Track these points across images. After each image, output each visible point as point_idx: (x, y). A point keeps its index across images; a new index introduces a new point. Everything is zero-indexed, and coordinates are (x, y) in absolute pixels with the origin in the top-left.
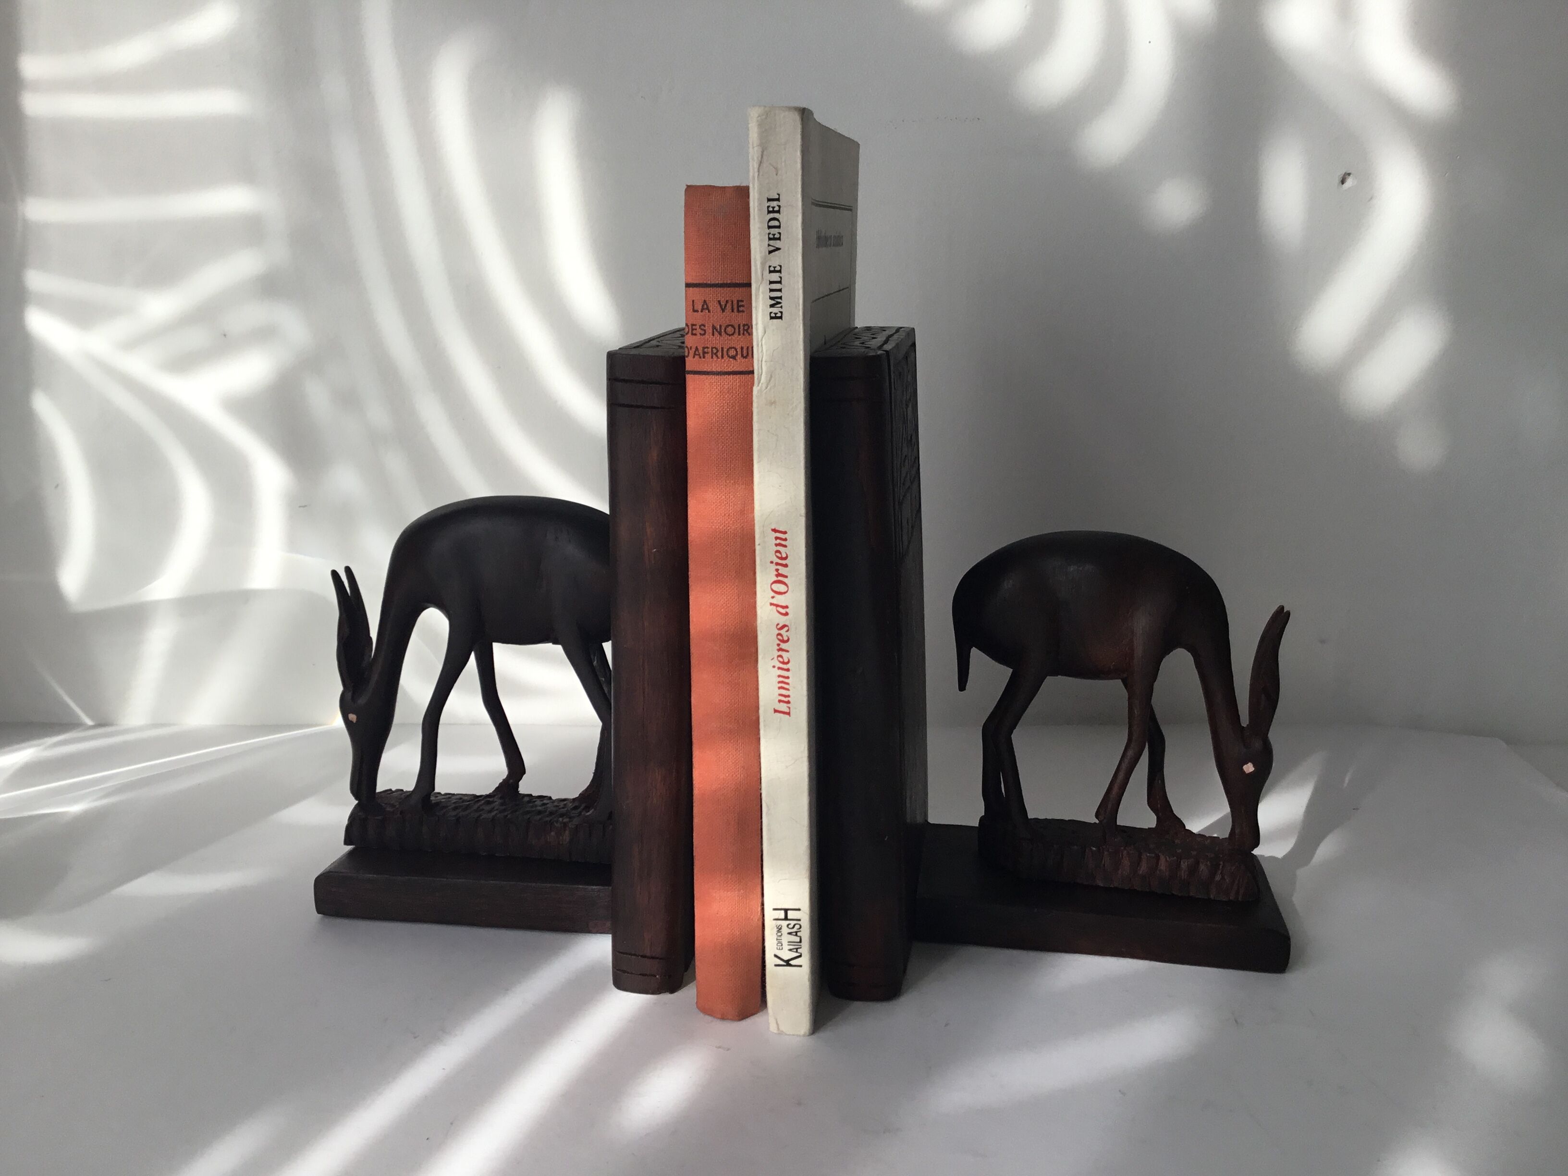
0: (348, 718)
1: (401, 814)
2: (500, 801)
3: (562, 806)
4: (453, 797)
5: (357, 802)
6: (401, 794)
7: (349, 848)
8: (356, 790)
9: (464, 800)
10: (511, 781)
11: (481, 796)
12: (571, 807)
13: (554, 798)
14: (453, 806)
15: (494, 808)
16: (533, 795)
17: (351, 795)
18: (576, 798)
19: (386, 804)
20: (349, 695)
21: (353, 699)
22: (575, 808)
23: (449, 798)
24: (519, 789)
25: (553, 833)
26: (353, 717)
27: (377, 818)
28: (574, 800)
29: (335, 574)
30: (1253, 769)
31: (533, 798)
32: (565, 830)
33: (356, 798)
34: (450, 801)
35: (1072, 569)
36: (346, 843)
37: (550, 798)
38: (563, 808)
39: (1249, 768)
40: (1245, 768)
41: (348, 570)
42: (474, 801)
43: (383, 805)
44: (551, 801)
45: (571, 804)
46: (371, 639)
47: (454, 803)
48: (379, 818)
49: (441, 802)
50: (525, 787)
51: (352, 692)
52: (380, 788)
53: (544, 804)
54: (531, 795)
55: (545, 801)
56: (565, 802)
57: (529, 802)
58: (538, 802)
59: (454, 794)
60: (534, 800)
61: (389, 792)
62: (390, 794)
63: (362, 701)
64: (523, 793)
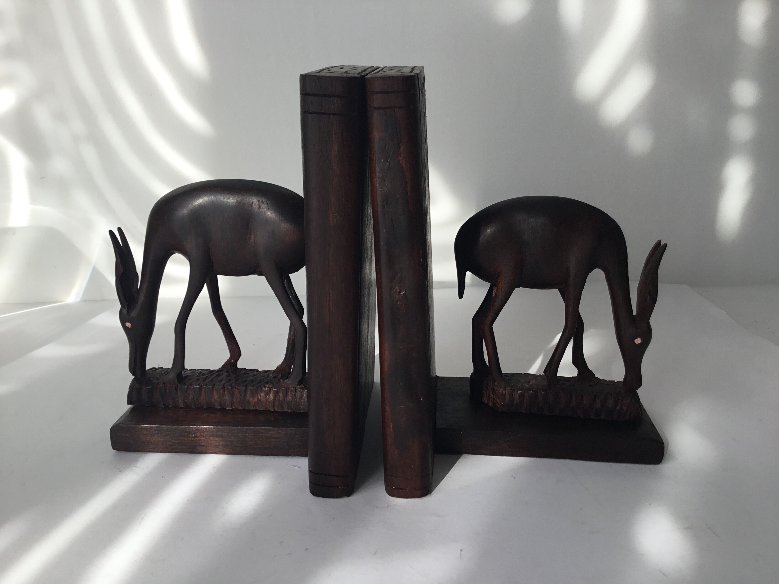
0: (126, 325)
1: (163, 384)
2: (226, 374)
3: (266, 376)
4: (195, 372)
5: (134, 377)
6: (162, 371)
7: (130, 406)
8: (133, 369)
9: (203, 374)
10: (233, 361)
11: (214, 370)
12: (273, 377)
13: (260, 370)
14: (197, 378)
15: (222, 379)
16: (247, 369)
17: (130, 373)
18: (275, 370)
19: (153, 378)
20: (125, 311)
21: (128, 313)
22: (275, 377)
23: (193, 372)
24: (238, 365)
25: (262, 394)
26: (128, 325)
27: (148, 387)
28: (274, 371)
29: (111, 233)
30: (641, 341)
31: (247, 370)
32: (270, 392)
33: (133, 375)
34: (194, 375)
35: (532, 220)
36: (129, 403)
37: (258, 370)
38: (268, 377)
39: (638, 341)
40: (636, 341)
41: (120, 230)
42: (209, 375)
43: (151, 378)
44: (259, 372)
45: (272, 375)
46: (137, 274)
47: (197, 376)
48: (150, 387)
49: (188, 375)
50: (241, 364)
51: (127, 309)
52: (147, 368)
53: (255, 375)
54: (245, 369)
55: (255, 373)
56: (268, 373)
57: (245, 374)
58: (251, 374)
59: (196, 369)
60: (248, 372)
61: (154, 369)
62: (154, 371)
63: (134, 314)
64: (240, 368)
